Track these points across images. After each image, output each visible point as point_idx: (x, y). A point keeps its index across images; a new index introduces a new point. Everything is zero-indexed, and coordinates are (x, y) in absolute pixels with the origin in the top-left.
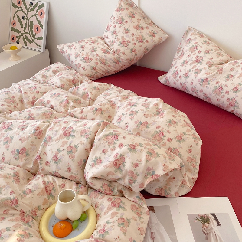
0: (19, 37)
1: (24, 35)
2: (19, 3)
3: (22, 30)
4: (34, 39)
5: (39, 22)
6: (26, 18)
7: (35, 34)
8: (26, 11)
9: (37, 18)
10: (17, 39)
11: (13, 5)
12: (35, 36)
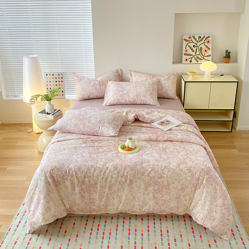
0: (192, 58)
1: (196, 57)
2: (190, 38)
3: (193, 54)
4: (204, 57)
5: (207, 47)
6: (196, 46)
7: (205, 54)
8: (196, 42)
9: (205, 45)
10: (190, 59)
11: (185, 40)
12: (204, 55)
